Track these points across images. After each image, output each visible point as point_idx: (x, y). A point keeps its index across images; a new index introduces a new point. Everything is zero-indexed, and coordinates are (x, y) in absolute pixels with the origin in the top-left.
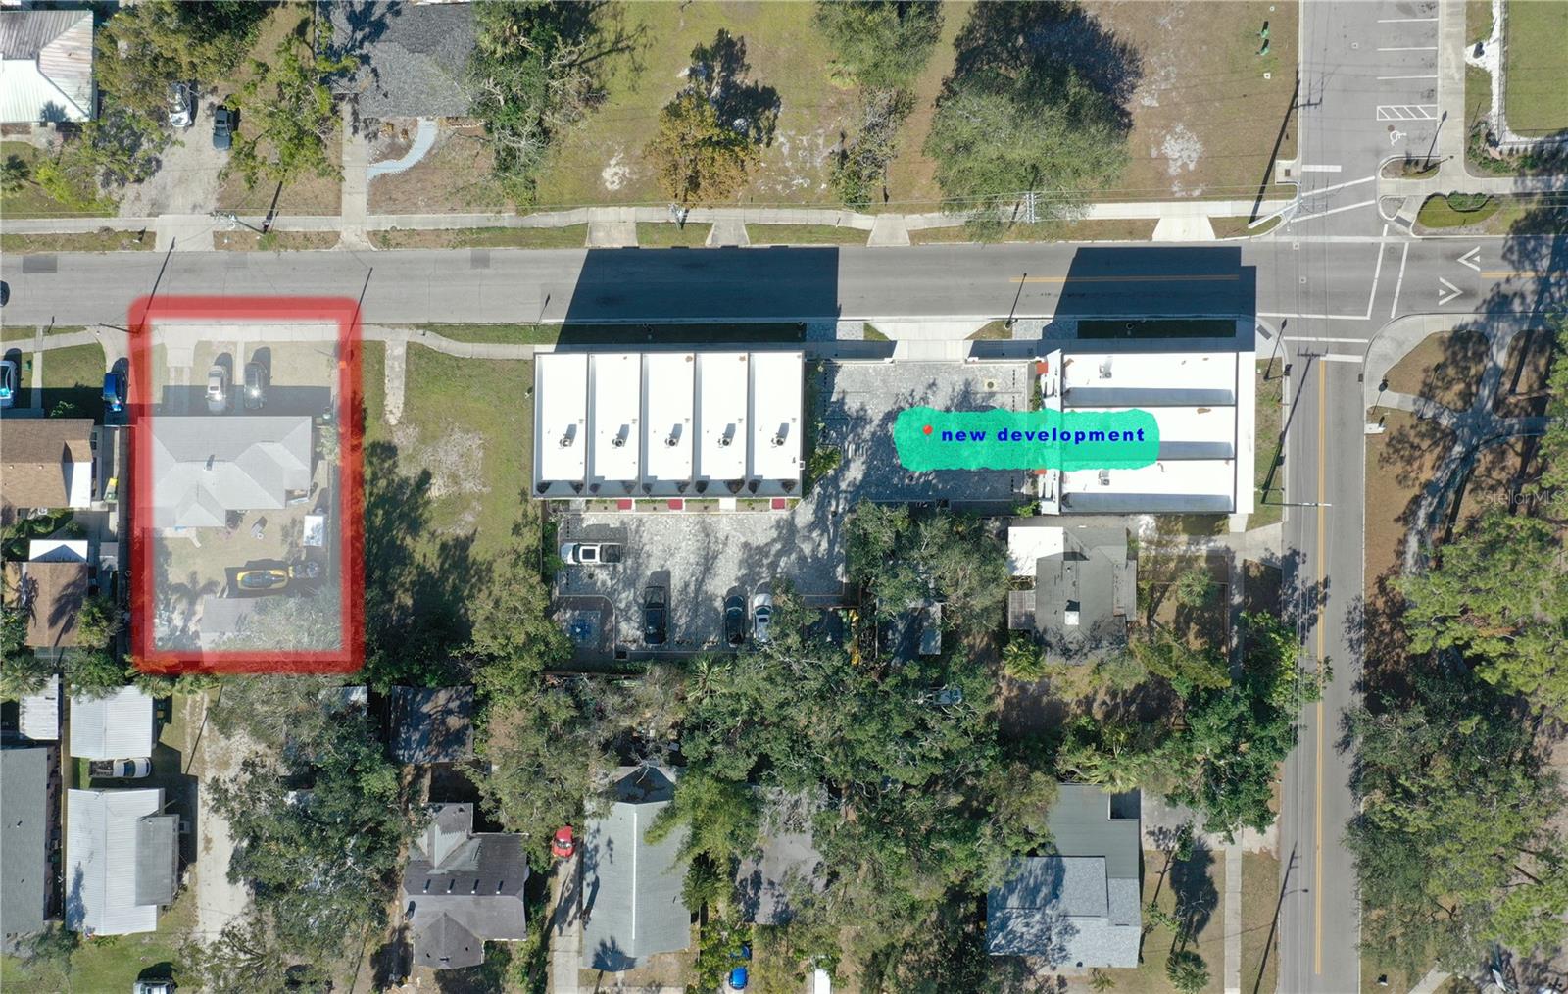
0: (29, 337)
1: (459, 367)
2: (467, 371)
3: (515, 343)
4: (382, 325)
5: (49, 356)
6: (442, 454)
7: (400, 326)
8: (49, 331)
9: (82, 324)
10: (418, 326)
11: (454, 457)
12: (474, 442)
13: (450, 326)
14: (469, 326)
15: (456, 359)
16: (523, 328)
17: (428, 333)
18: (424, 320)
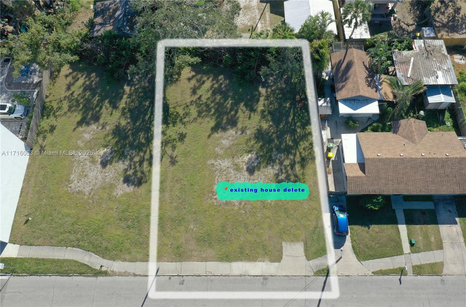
0: (417, 266)
1: (78, 240)
2: (72, 237)
3: (32, 259)
4: (135, 275)
5: (398, 251)
6: (100, 177)
7: (120, 275)
8: (402, 272)
9: (376, 277)
10: (105, 274)
11: (91, 175)
12: (76, 185)
13: (81, 274)
14: (66, 274)
15: (79, 246)
16: (24, 271)
17: (98, 268)
18: (101, 279)
